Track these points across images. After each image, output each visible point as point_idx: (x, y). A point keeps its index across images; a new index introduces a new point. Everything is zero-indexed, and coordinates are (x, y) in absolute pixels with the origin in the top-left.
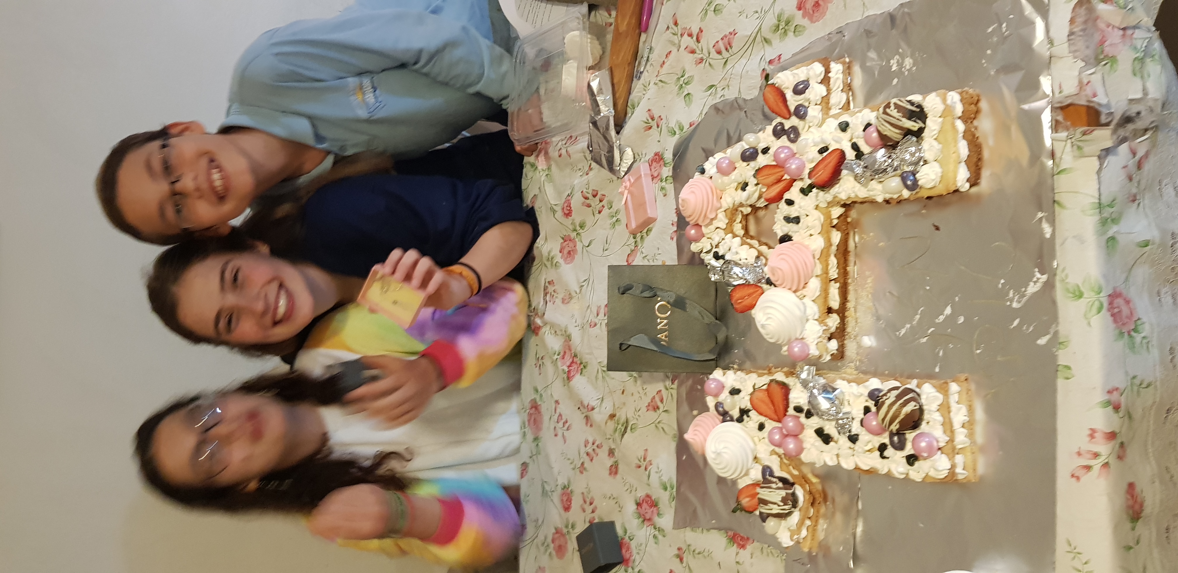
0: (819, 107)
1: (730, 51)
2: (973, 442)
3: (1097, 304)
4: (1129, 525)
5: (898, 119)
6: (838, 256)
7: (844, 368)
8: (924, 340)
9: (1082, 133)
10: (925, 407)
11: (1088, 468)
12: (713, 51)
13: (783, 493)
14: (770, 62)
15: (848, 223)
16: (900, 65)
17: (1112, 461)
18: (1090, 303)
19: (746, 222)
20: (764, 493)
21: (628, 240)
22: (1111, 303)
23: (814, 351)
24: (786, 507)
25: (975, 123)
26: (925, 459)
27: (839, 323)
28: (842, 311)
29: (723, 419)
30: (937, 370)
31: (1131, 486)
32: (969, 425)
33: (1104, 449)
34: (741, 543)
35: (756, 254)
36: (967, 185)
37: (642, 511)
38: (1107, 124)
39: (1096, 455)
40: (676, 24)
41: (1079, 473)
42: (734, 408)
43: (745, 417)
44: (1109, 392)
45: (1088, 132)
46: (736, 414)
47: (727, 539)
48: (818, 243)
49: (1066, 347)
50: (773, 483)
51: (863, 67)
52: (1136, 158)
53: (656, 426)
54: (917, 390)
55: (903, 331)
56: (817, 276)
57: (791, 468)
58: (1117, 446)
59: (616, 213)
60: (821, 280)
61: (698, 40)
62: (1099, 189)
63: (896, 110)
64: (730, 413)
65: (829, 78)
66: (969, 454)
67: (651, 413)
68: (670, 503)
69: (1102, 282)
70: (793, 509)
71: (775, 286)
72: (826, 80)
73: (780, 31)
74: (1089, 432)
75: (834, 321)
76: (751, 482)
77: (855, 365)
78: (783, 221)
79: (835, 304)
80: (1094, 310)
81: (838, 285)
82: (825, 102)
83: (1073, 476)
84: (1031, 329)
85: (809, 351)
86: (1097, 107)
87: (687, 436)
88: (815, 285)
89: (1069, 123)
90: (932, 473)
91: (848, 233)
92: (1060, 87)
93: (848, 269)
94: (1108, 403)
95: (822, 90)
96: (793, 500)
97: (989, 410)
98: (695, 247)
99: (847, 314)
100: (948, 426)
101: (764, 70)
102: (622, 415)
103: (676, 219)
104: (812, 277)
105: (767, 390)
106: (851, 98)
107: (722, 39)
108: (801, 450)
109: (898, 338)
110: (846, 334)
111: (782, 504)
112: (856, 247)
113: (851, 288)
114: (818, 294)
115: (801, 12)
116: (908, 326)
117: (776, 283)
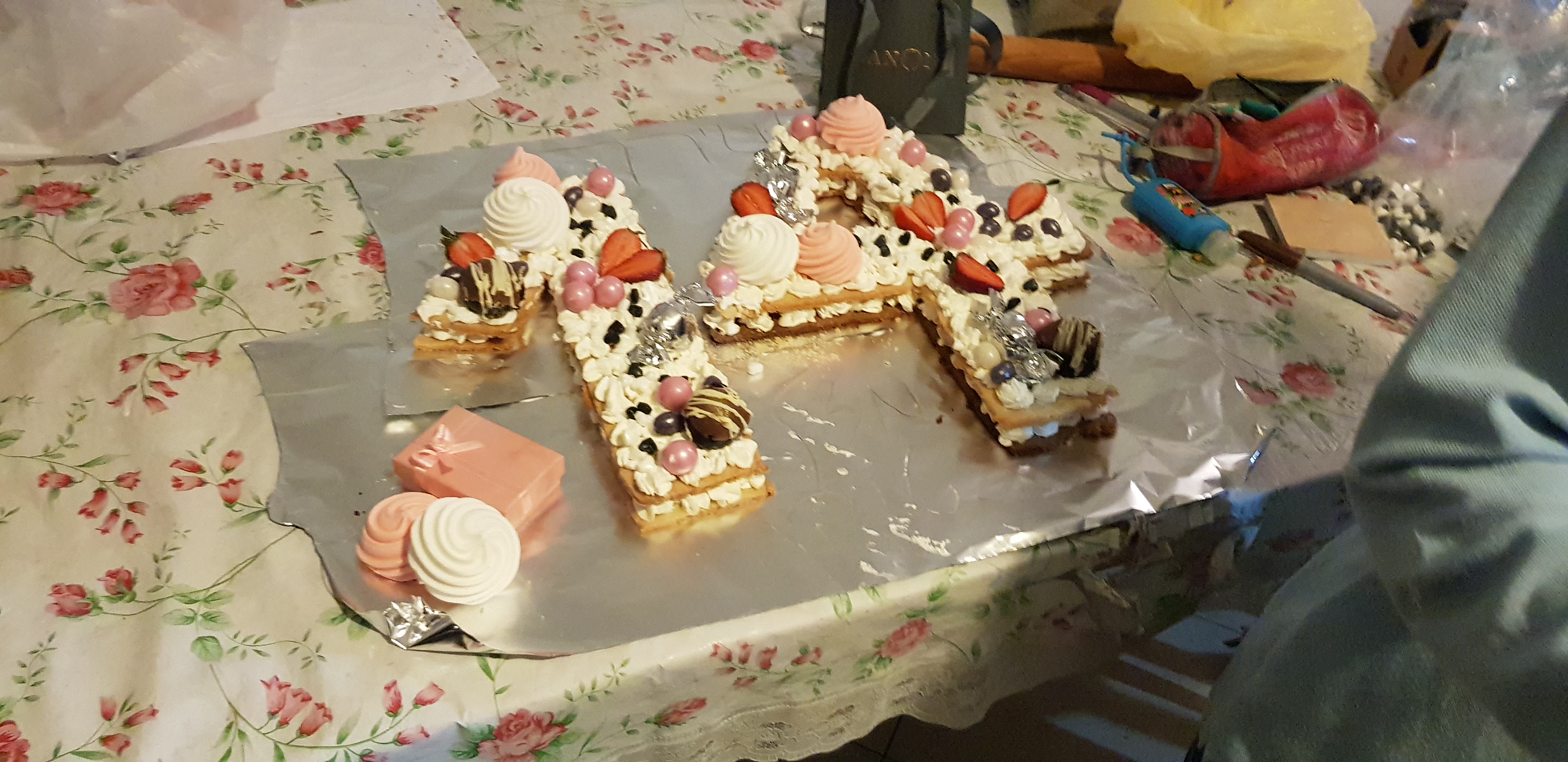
1: (1032, 149)
2: (691, 521)
6: (850, 314)
7: (709, 350)
8: (794, 436)
10: (731, 447)
13: (509, 293)
15: (893, 319)
23: (724, 302)
24: (490, 301)
26: (658, 462)
27: (763, 332)
28: (779, 332)
34: (369, 255)
42: (586, 213)
43: (582, 230)
46: (580, 217)
47: (361, 236)
48: (866, 282)
49: (873, 598)
55: (791, 408)
60: (819, 297)
64: (578, 209)
65: (1068, 262)
66: (677, 518)
67: (494, 107)
68: (371, 153)
70: (483, 313)
72: (1066, 257)
75: (763, 324)
78: (877, 236)
79: (787, 321)
81: (813, 320)
84: (874, 551)
85: (725, 296)
88: (809, 289)
90: (640, 476)
91: (881, 321)
93: (838, 330)
95: (1055, 256)
99: (778, 339)
100: (711, 483)
104: (820, 283)
107: (1041, 141)
108: (576, 308)
109: (781, 405)
110: (751, 343)
112: (867, 335)
113: (813, 337)
114: (798, 296)
115: (1113, 223)
116: (802, 413)
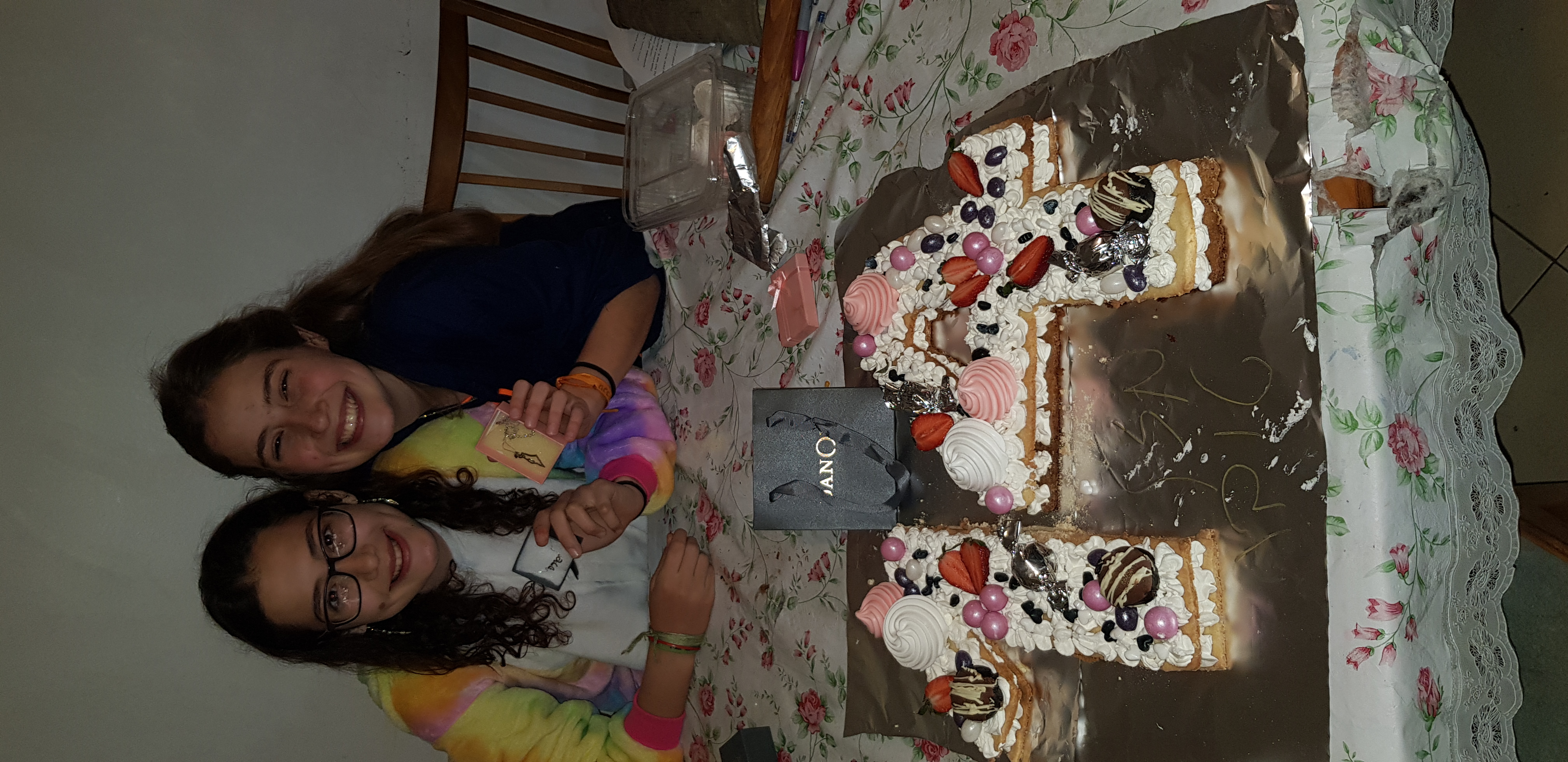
0: (1020, 182)
1: (906, 106)
2: (1224, 618)
3: (1375, 437)
4: (1423, 724)
5: (1118, 199)
6: (1048, 377)
7: (1059, 522)
8: (1160, 485)
9: (1351, 216)
10: (1160, 574)
11: (1368, 651)
12: (884, 107)
13: (983, 688)
14: (957, 122)
15: (1060, 332)
16: (1122, 126)
17: (1399, 641)
18: (1367, 436)
19: (932, 330)
20: (960, 690)
21: (782, 355)
22: (1393, 436)
23: (1020, 502)
24: (987, 707)
25: (1218, 201)
26: (1161, 641)
27: (1052, 464)
28: (1055, 449)
29: (906, 590)
30: (1176, 524)
31: (1425, 673)
32: (1219, 596)
33: (1388, 625)
34: (932, 753)
35: (945, 374)
36: (1209, 283)
37: (805, 714)
38: (1383, 205)
39: (1378, 634)
40: (837, 71)
41: (1359, 657)
42: (920, 575)
43: (934, 588)
44: (1392, 551)
45: (1357, 215)
46: (922, 584)
47: (914, 749)
48: (1021, 360)
49: (1339, 493)
50: (969, 674)
51: (1076, 130)
52: (1422, 247)
53: (822, 601)
54: (1151, 551)
55: (1132, 474)
56: (1022, 402)
57: (994, 654)
58: (1404, 622)
59: (765, 320)
60: (1027, 407)
61: (866, 93)
62: (1375, 288)
63: (1115, 188)
64: (915, 582)
65: (1032, 143)
66: (1219, 633)
67: (815, 583)
68: (840, 703)
69: (1382, 409)
70: (996, 709)
71: (969, 416)
72: (1028, 148)
73: (968, 81)
74: (1369, 604)
75: (1044, 461)
76: (943, 674)
77: (1073, 518)
78: (977, 330)
79: (1046, 439)
80: (1372, 444)
81: (1049, 413)
82: (1027, 175)
83: (1349, 661)
84: (1293, 469)
85: (1012, 500)
86: (1370, 181)
87: (858, 615)
88: (1018, 413)
89: (1334, 203)
90: (1171, 659)
91: (1060, 345)
92: (1323, 156)
93: (1062, 392)
94: (1393, 565)
95: (1024, 159)
96: (995, 698)
97: (1243, 575)
98: (864, 365)
99: (1060, 451)
100: (1190, 597)
101: (949, 132)
102: (777, 587)
103: (842, 327)
104: (1015, 403)
105: (960, 553)
106: (1060, 168)
107: (896, 91)
108: (1005, 631)
109: (1126, 482)
110: (1060, 477)
111: (982, 703)
112: (1071, 363)
113: (1065, 417)
114: (1023, 425)
115: (996, 57)
116: (1139, 466)
117: (969, 413)
